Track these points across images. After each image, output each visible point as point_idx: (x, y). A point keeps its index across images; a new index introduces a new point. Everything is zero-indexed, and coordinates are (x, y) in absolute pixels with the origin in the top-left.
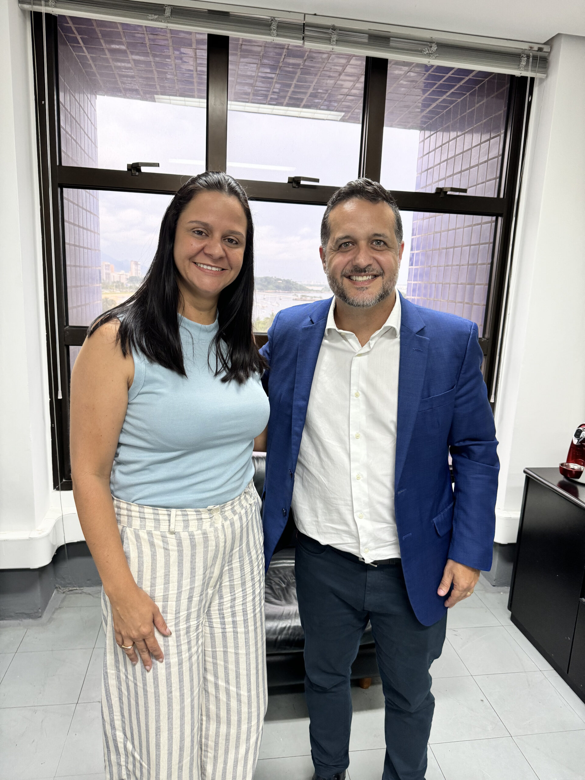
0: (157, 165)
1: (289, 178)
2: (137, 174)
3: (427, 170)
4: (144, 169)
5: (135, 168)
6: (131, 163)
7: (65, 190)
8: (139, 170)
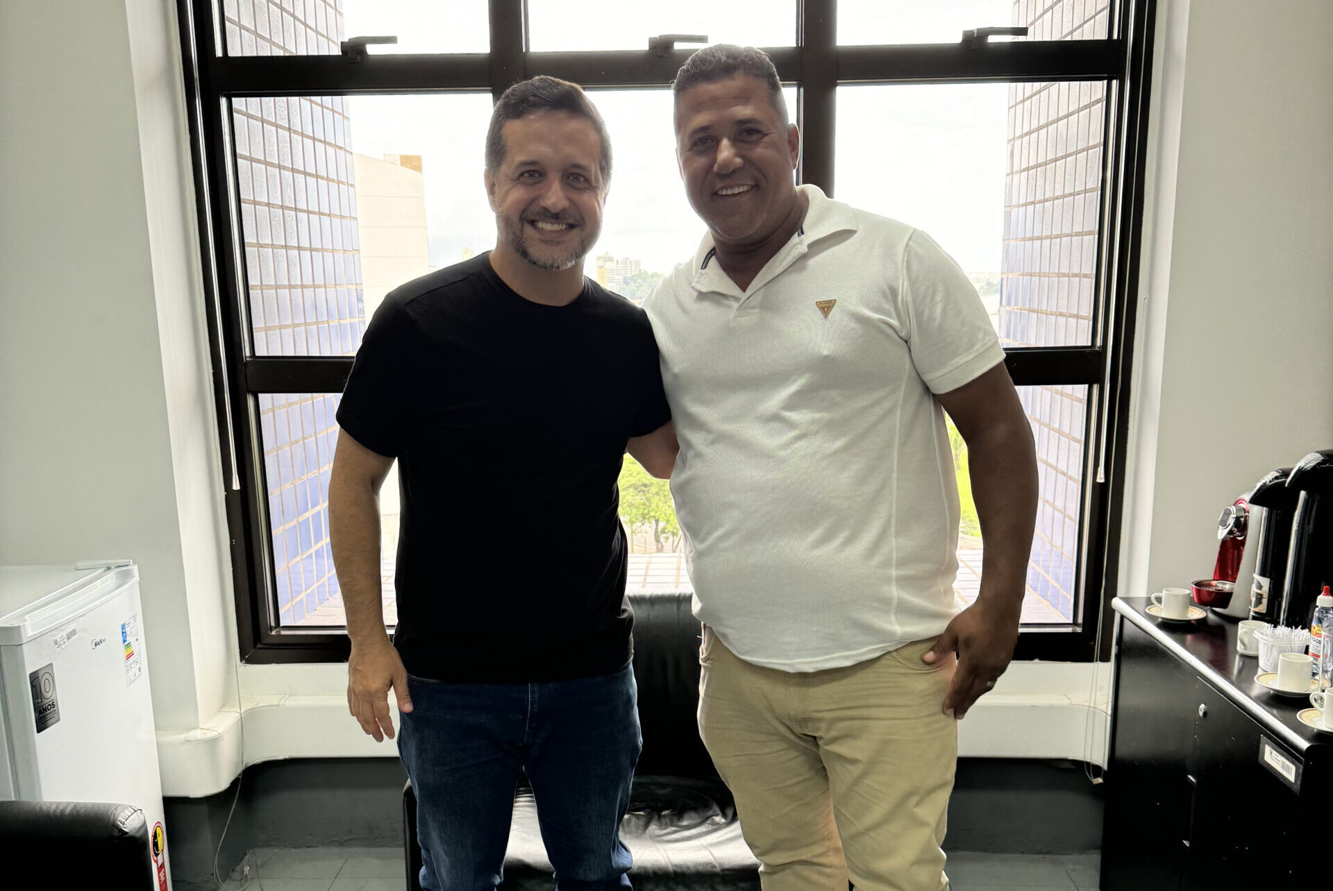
0: (392, 42)
1: (651, 41)
2: (359, 59)
5: (355, 47)
8: (363, 52)
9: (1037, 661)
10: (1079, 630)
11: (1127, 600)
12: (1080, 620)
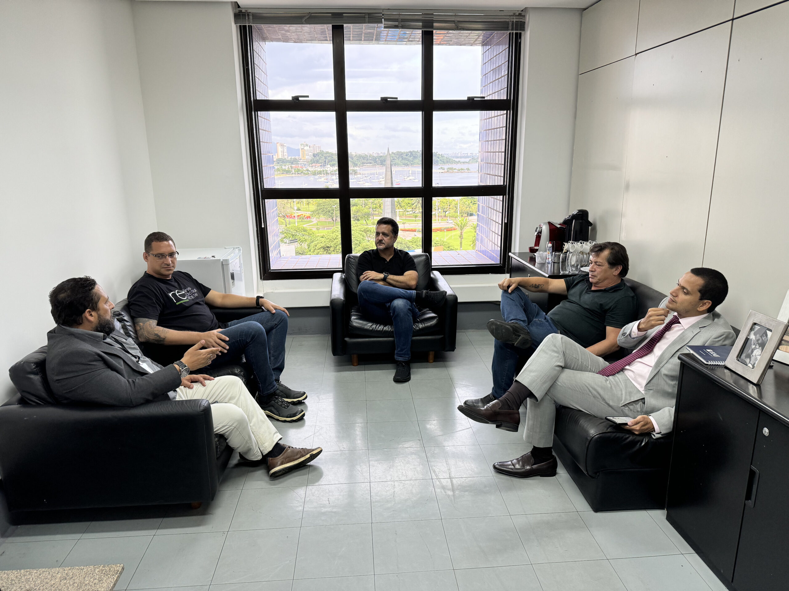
0: (308, 97)
1: (381, 98)
2: (297, 101)
3: (485, 75)
4: (300, 99)
5: (296, 98)
6: (294, 96)
7: (258, 112)
8: (298, 99)
9: (490, 274)
10: (501, 265)
11: (514, 254)
12: (502, 263)
